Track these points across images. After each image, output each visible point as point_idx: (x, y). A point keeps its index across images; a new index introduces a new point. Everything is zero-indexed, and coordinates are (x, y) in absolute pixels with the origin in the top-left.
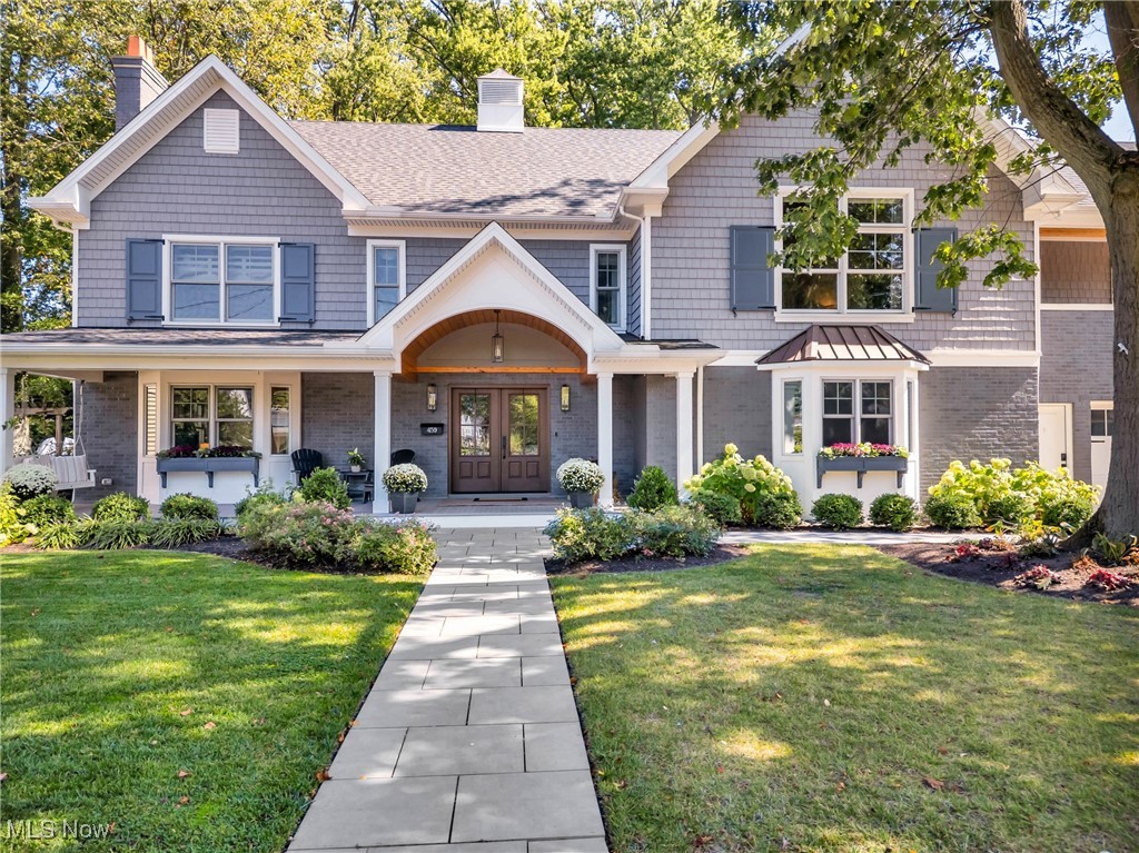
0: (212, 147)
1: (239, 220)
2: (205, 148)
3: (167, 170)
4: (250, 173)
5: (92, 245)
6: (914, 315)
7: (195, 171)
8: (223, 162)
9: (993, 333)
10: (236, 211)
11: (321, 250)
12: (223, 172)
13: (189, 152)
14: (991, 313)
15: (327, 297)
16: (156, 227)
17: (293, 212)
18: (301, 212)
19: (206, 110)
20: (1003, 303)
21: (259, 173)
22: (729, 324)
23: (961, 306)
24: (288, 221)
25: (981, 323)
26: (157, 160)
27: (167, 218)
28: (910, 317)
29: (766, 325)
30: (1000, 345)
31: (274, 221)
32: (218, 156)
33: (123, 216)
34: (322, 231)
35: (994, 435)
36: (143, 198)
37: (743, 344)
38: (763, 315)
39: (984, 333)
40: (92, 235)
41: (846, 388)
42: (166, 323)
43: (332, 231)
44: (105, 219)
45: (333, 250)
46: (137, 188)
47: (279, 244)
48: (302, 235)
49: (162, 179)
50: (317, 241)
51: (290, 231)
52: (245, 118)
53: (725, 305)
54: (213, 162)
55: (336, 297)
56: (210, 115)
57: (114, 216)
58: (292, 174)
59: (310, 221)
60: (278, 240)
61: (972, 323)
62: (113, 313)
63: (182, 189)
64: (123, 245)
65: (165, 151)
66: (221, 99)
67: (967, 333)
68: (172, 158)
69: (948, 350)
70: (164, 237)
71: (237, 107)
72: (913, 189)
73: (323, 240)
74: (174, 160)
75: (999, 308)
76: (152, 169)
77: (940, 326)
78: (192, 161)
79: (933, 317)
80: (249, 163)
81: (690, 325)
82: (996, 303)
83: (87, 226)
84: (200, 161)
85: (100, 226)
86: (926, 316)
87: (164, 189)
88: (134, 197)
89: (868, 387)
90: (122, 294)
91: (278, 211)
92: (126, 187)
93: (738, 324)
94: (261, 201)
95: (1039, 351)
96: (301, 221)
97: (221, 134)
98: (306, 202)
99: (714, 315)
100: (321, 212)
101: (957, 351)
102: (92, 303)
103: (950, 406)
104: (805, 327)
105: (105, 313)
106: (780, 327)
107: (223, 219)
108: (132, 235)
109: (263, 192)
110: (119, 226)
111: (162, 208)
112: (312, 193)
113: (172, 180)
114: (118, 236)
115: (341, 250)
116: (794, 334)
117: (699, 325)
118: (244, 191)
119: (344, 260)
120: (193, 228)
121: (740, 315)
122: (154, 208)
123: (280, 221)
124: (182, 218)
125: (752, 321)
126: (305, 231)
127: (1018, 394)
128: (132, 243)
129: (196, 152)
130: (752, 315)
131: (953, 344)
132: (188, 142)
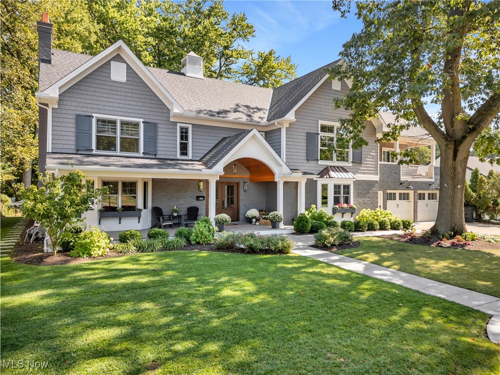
0: (114, 78)
1: (126, 110)
2: (112, 78)
3: (95, 85)
4: (131, 91)
5: (59, 115)
7: (107, 87)
8: (119, 85)
9: (369, 170)
10: (124, 106)
11: (159, 126)
12: (119, 89)
13: (104, 79)
14: (369, 164)
15: (162, 145)
16: (89, 110)
17: (148, 109)
18: (152, 109)
19: (112, 62)
20: (372, 161)
21: (134, 91)
22: (307, 165)
23: (363, 162)
24: (146, 112)
25: (367, 167)
26: (90, 80)
27: (95, 106)
28: (351, 165)
29: (316, 165)
30: (371, 174)
31: (140, 112)
32: (117, 82)
33: (74, 104)
34: (160, 118)
36: (83, 96)
38: (315, 162)
39: (367, 170)
40: (58, 111)
41: (339, 186)
42: (94, 152)
43: (163, 118)
44: (64, 104)
45: (164, 126)
46: (81, 92)
47: (143, 122)
48: (152, 119)
49: (92, 89)
50: (158, 122)
51: (147, 116)
52: (128, 67)
53: (305, 158)
54: (115, 84)
55: (165, 145)
56: (114, 64)
57: (69, 103)
58: (148, 93)
59: (155, 114)
60: (142, 120)
61: (365, 167)
62: (69, 147)
63: (101, 94)
64: (74, 117)
65: (93, 77)
66: (118, 58)
67: (363, 170)
68: (97, 81)
69: (359, 175)
70: (93, 115)
71: (125, 62)
73: (160, 122)
74: (98, 82)
75: (370, 163)
76: (88, 84)
77: (358, 167)
78: (105, 83)
79: (356, 165)
80: (130, 87)
81: (296, 164)
82: (370, 161)
83: (56, 107)
84: (109, 83)
85: (63, 107)
86: (354, 164)
87: (93, 94)
88: (79, 96)
89: (344, 186)
90: (73, 138)
91: (142, 108)
92: (74, 91)
93: (309, 165)
94: (135, 103)
95: (379, 176)
96: (151, 113)
97: (118, 73)
98: (153, 106)
99: (302, 161)
100: (159, 110)
101: (361, 175)
102: (59, 142)
103: (359, 192)
104: (326, 166)
105: (65, 147)
106: (320, 166)
107: (119, 109)
108: (78, 113)
109: (136, 100)
110: (72, 108)
111: (92, 102)
112: (156, 102)
113: (96, 90)
114: (71, 112)
115: (167, 126)
116: (323, 169)
117: (298, 164)
118: (128, 99)
119: (168, 130)
120: (106, 112)
121: (310, 162)
122: (88, 101)
123: (143, 112)
124: (101, 107)
125: (312, 164)
126: (153, 117)
127: (374, 188)
128: (78, 116)
129: (108, 79)
130: (313, 162)
131: (360, 173)
132: (104, 74)
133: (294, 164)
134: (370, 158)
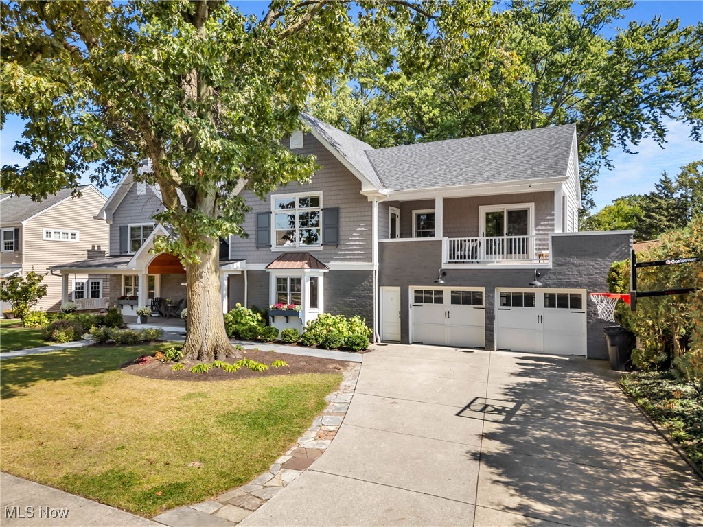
1: (146, 217)
2: (138, 193)
5: (113, 229)
6: (322, 247)
8: (142, 198)
9: (355, 254)
12: (142, 201)
13: (134, 195)
14: (354, 245)
20: (359, 241)
22: (255, 253)
23: (341, 242)
25: (350, 250)
26: (127, 199)
28: (320, 248)
29: (269, 253)
30: (358, 260)
32: (141, 196)
35: (354, 302)
37: (256, 261)
38: (267, 249)
39: (349, 254)
40: (113, 226)
41: (285, 279)
42: (129, 253)
53: (254, 245)
54: (140, 198)
56: (139, 183)
61: (346, 250)
62: (116, 251)
64: (119, 228)
65: (129, 196)
67: (344, 255)
69: (336, 263)
72: (322, 192)
75: (357, 243)
77: (333, 251)
78: (135, 198)
79: (330, 248)
80: (148, 197)
81: (243, 253)
82: (356, 241)
83: (112, 223)
86: (327, 248)
89: (293, 280)
90: (119, 244)
93: (259, 253)
95: (377, 262)
97: (142, 188)
99: (251, 249)
101: (339, 263)
102: (113, 248)
104: (282, 253)
106: (272, 254)
107: (142, 217)
116: (278, 256)
117: (247, 253)
121: (261, 249)
125: (263, 251)
127: (365, 282)
128: (121, 228)
129: (136, 195)
130: (264, 249)
131: (337, 260)
132: (134, 192)
133: (241, 253)
134: (355, 236)
